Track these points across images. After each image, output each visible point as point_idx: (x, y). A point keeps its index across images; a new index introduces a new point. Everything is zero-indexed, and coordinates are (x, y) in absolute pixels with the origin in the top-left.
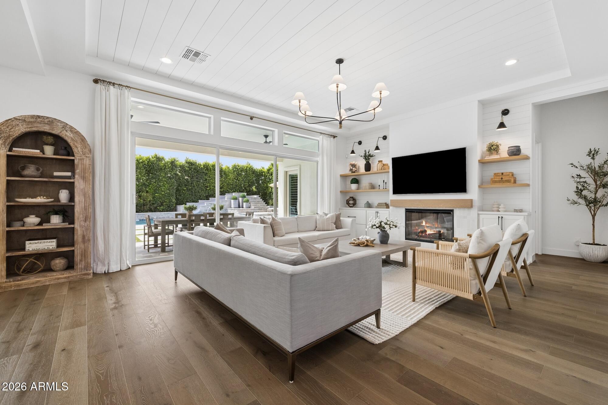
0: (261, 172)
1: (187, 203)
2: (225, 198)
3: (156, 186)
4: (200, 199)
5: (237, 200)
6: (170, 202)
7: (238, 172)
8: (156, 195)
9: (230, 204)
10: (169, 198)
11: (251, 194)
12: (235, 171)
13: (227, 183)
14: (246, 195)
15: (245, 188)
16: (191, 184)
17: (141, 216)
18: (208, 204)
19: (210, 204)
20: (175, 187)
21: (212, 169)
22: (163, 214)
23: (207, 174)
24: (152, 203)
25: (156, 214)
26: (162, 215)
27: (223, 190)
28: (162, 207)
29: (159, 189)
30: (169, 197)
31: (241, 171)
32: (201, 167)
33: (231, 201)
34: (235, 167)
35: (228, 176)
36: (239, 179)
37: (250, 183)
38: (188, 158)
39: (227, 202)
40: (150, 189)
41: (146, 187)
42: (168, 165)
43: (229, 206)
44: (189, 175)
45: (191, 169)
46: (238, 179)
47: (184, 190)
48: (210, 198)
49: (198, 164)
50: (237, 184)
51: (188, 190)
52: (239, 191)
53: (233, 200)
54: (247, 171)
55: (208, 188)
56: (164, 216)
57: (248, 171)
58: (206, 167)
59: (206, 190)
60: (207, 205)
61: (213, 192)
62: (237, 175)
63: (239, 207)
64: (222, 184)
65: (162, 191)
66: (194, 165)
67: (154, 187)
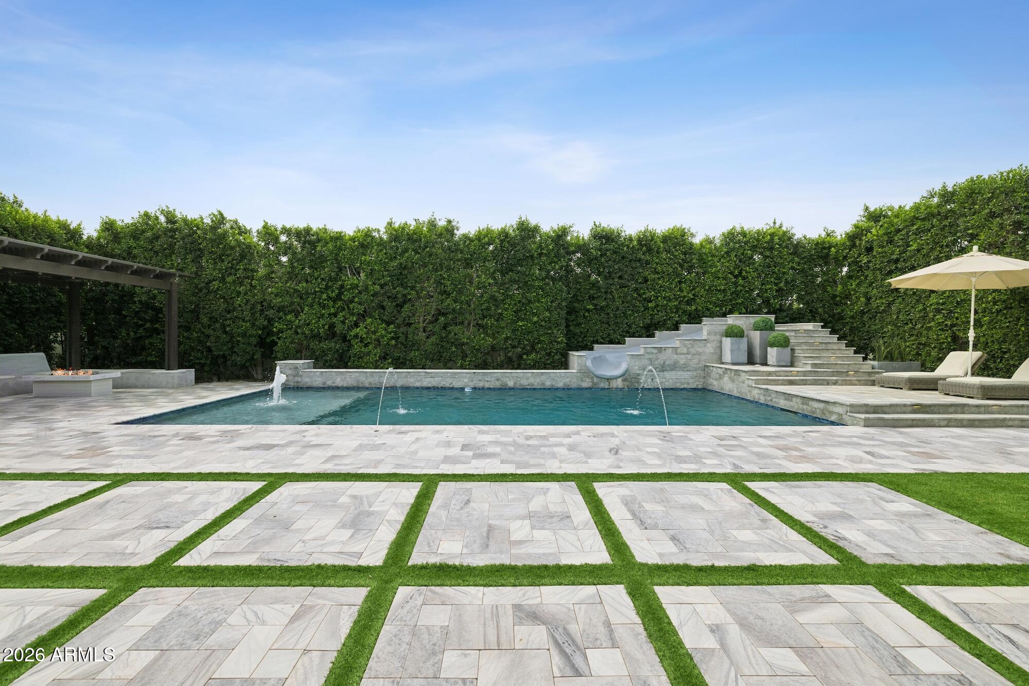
0: (824, 248)
1: (596, 346)
2: (701, 329)
3: (519, 302)
4: (628, 335)
5: (745, 340)
6: (551, 343)
7: (743, 254)
8: (520, 324)
9: (719, 351)
10: (550, 332)
11: (787, 319)
12: (733, 249)
13: (707, 288)
14: (773, 319)
15: (766, 302)
16: (606, 293)
17: (480, 378)
18: (649, 350)
19: (655, 351)
20: (564, 304)
21: (661, 250)
22: (530, 375)
23: (647, 263)
24: (511, 344)
25: (513, 375)
26: (527, 379)
27: (694, 308)
28: (533, 356)
29: (526, 309)
30: (550, 328)
31: (754, 248)
32: (631, 246)
33: (721, 342)
34: (730, 237)
35: (711, 267)
36: (744, 273)
37: (782, 285)
38: (597, 224)
39: (709, 345)
40: (506, 310)
41: (497, 306)
42: (547, 246)
43: (715, 357)
44: (602, 270)
45: (606, 254)
46: (740, 273)
47: (588, 311)
48: (657, 333)
49: (625, 239)
50: (739, 288)
51: (599, 310)
52: (744, 310)
53: (729, 339)
54: (771, 249)
55: (650, 305)
56: (532, 380)
57: (777, 246)
58: (645, 245)
59: (646, 308)
60: (648, 353)
61: (664, 314)
62: (740, 261)
63: (751, 362)
64: (691, 291)
65: (534, 314)
66: (613, 240)
67: (515, 304)
